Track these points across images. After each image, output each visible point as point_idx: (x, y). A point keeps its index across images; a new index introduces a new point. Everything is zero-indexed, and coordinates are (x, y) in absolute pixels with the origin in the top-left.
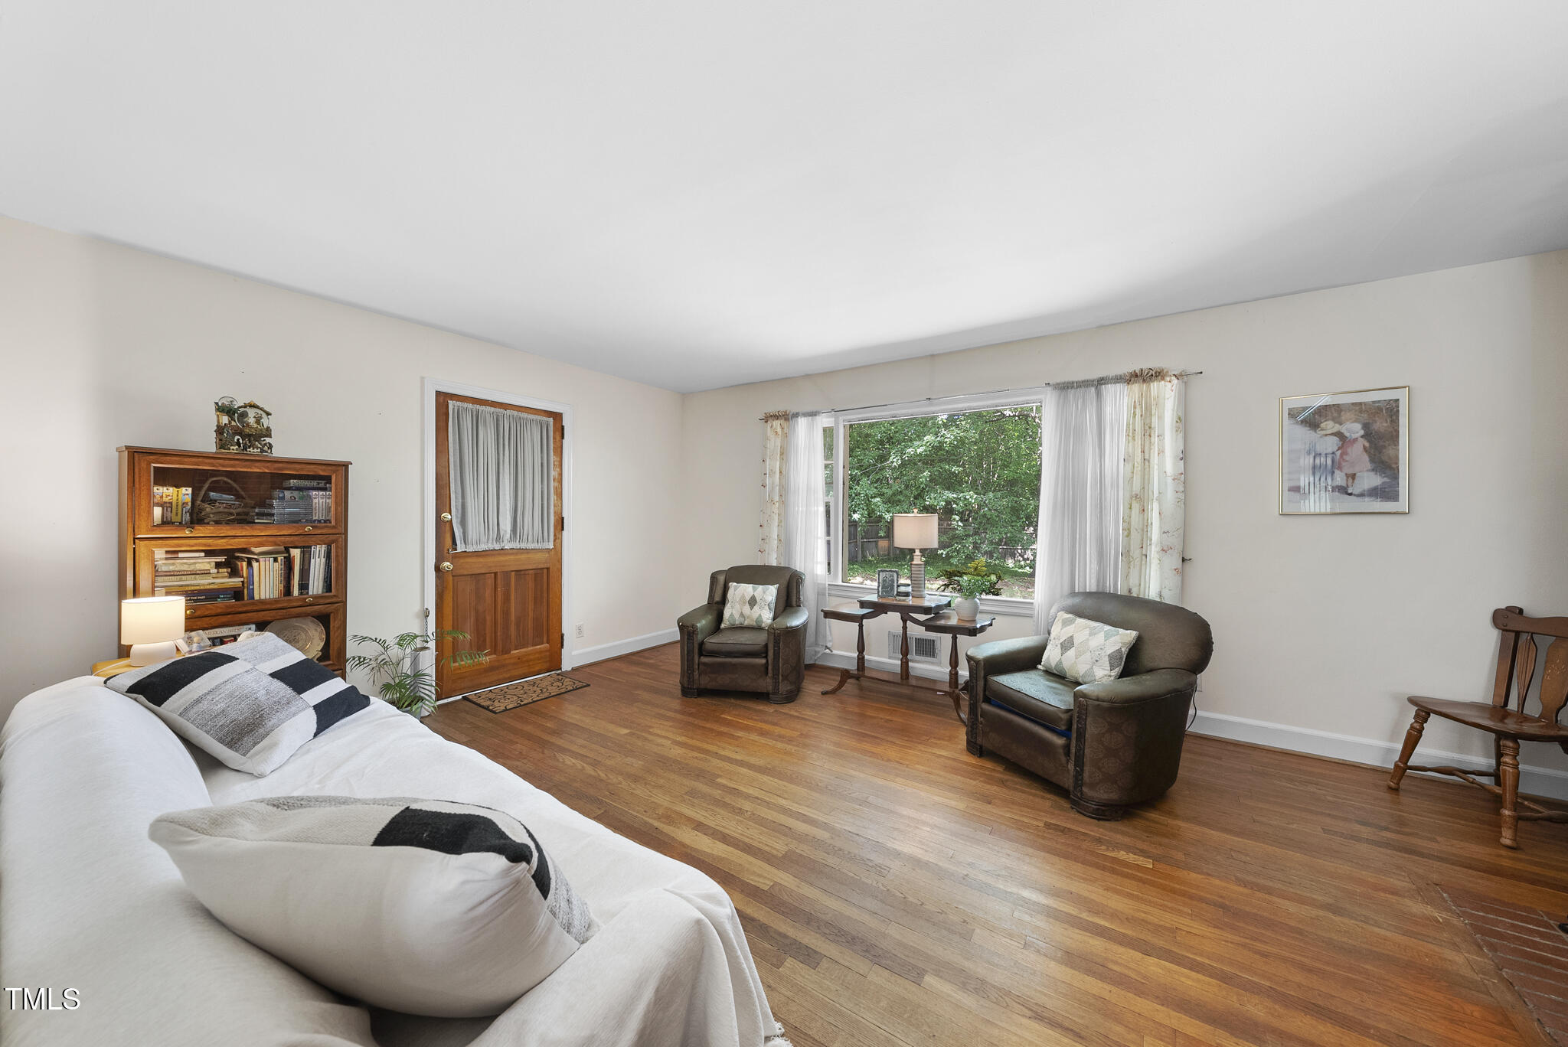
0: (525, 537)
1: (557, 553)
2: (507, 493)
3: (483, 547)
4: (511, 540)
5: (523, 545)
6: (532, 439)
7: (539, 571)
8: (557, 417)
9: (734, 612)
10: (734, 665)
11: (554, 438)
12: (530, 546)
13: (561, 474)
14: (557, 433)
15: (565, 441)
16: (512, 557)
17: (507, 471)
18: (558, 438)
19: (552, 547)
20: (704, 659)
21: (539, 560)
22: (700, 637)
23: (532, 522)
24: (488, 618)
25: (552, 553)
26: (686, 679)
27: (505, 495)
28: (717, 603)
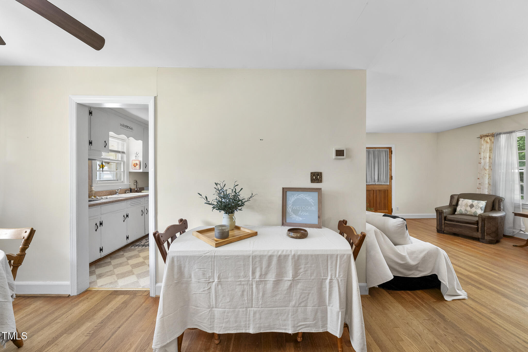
0: (381, 181)
1: (390, 186)
2: (377, 170)
3: (371, 183)
4: (377, 182)
5: (381, 183)
6: (383, 156)
7: (385, 191)
8: (390, 148)
9: (462, 209)
10: (461, 226)
11: (389, 154)
12: (383, 184)
13: (391, 164)
14: (390, 153)
15: (393, 155)
16: (378, 186)
17: (376, 164)
18: (390, 154)
19: (389, 184)
20: (446, 222)
21: (385, 188)
22: (445, 215)
23: (383, 178)
24: (372, 201)
25: (389, 186)
26: (439, 227)
27: (376, 170)
28: (454, 205)
